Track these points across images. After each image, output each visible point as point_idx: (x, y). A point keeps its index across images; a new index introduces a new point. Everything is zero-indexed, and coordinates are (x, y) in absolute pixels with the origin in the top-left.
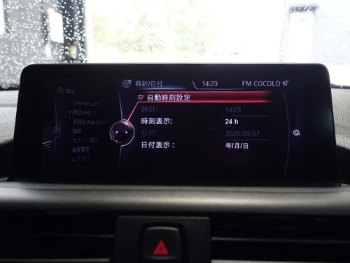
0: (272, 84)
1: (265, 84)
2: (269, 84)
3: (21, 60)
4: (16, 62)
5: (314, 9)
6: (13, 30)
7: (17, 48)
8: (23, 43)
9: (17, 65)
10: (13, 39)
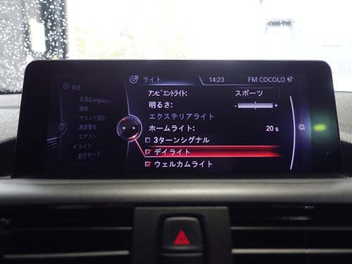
0: (277, 80)
1: (271, 80)
2: (274, 80)
3: (13, 63)
4: (7, 65)
5: (288, 23)
6: (7, 32)
7: (9, 50)
8: (15, 45)
9: (8, 69)
10: (6, 41)
